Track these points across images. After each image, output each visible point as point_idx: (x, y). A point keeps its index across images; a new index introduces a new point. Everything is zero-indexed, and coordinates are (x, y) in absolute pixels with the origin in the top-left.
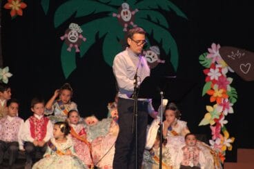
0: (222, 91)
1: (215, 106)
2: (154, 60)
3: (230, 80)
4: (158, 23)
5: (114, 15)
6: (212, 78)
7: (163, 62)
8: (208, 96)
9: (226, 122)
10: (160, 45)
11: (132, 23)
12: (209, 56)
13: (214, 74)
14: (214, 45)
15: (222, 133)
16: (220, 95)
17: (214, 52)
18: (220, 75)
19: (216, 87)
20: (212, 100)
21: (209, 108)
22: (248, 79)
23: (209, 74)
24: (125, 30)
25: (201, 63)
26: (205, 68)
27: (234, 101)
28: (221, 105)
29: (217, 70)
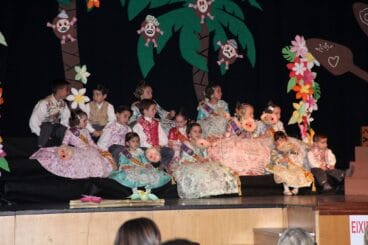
0: (308, 87)
1: (301, 103)
2: (232, 55)
3: (315, 74)
4: (233, 14)
5: (190, 6)
6: (297, 73)
7: (241, 56)
8: (293, 93)
9: (312, 120)
10: (236, 38)
11: (208, 14)
12: (293, 50)
13: (299, 69)
14: (298, 38)
15: (308, 132)
16: (307, 92)
17: (300, 45)
18: (305, 69)
19: (301, 82)
20: (298, 96)
21: (295, 105)
22: (336, 73)
23: (294, 69)
24: (202, 22)
25: (285, 57)
26: (288, 62)
27: (319, 97)
28: (307, 101)
29: (302, 64)
